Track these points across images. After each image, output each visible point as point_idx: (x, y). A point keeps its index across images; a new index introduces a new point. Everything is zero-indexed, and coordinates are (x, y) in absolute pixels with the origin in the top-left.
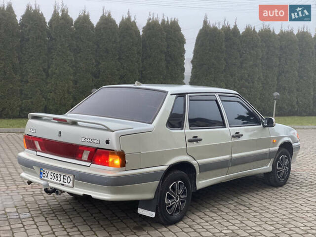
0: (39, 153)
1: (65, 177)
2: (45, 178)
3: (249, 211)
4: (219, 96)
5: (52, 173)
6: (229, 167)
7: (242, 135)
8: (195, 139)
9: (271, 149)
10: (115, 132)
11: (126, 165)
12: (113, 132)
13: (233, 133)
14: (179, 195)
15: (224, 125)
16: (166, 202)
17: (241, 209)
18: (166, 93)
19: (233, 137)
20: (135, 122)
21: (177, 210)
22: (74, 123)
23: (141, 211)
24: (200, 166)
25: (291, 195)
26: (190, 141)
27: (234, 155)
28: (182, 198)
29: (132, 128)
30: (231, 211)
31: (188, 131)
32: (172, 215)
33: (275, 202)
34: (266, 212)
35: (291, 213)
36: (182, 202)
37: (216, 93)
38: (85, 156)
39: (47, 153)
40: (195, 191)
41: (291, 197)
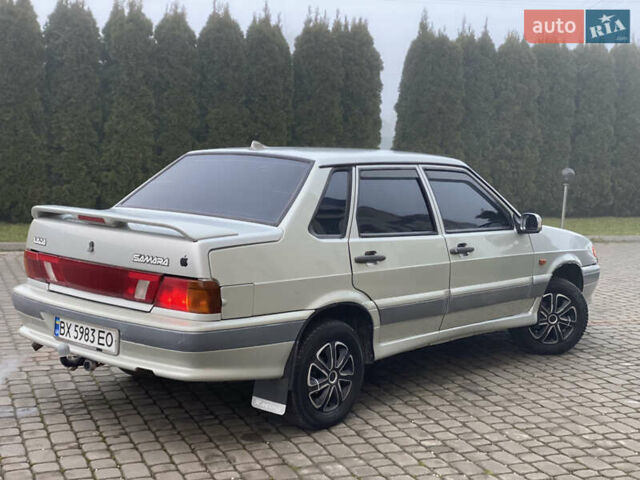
0: (53, 287)
1: (102, 335)
2: (64, 337)
3: (483, 403)
4: (425, 170)
5: (77, 326)
6: (444, 314)
7: (471, 250)
8: (372, 257)
9: (535, 278)
10: (199, 242)
11: (223, 308)
12: (195, 241)
13: (454, 246)
14: (337, 370)
15: (434, 230)
16: (309, 384)
17: (466, 400)
18: (311, 163)
19: (453, 253)
20: (241, 222)
21: (333, 400)
22: (121, 225)
23: (259, 403)
24: (382, 312)
25: (573, 371)
26: (359, 261)
27: (455, 291)
28: (343, 377)
29: (236, 235)
30: (445, 403)
31: (355, 242)
32: (321, 409)
33: (540, 386)
34: (518, 405)
35: (569, 408)
36: (344, 385)
37: (418, 164)
38: (142, 290)
39: (67, 286)
40: (371, 363)
41: (573, 375)
